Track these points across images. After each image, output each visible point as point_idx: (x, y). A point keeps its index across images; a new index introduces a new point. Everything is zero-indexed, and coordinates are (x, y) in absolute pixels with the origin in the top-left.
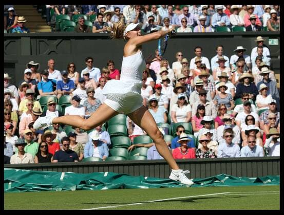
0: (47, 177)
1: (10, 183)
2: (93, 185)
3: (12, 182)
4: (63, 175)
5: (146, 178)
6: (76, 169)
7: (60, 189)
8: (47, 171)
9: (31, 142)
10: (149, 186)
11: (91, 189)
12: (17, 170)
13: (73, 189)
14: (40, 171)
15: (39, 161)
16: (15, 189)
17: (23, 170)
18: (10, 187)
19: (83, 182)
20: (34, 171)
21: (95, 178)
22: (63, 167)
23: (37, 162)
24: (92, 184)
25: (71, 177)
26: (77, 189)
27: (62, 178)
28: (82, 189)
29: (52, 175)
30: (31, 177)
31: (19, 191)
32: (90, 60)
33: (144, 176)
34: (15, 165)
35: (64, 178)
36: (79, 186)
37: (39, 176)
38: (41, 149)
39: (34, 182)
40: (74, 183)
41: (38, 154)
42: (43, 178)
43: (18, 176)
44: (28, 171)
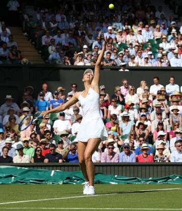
0: (42, 173)
1: (13, 178)
2: (75, 181)
3: (15, 177)
4: (53, 172)
5: (116, 176)
6: (63, 168)
7: (51, 183)
8: (41, 169)
9: (28, 147)
10: (118, 182)
11: (74, 183)
12: (19, 168)
13: (61, 183)
14: (35, 169)
15: (35, 161)
16: (17, 182)
17: (23, 168)
18: (13, 181)
19: (68, 178)
20: (31, 168)
21: (77, 175)
22: (53, 166)
24: (75, 179)
25: (59, 174)
26: (63, 183)
27: (52, 175)
28: (67, 183)
29: (45, 172)
30: (29, 173)
31: (20, 184)
32: (74, 86)
33: (115, 175)
35: (54, 175)
36: (65, 181)
37: (34, 172)
38: (37, 152)
39: (31, 177)
40: (61, 178)
42: (38, 174)
43: (20, 172)
44: (26, 169)
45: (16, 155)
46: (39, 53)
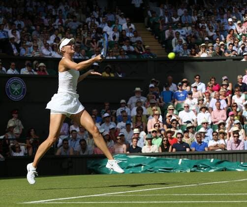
0: (170, 161)
1: (143, 167)
2: (203, 168)
3: (144, 166)
4: (181, 160)
5: (242, 163)
6: (190, 156)
7: (179, 171)
8: (168, 158)
9: (156, 137)
10: (244, 169)
11: (201, 171)
12: (147, 157)
13: (188, 171)
14: (164, 158)
15: (162, 151)
16: (146, 171)
17: (152, 157)
18: (142, 170)
19: (195, 166)
20: (160, 158)
21: (204, 163)
22: (180, 155)
23: (161, 151)
24: (202, 167)
25: (186, 162)
26: (191, 171)
27: (180, 163)
28: (194, 171)
29: (173, 161)
30: (157, 162)
31: (149, 172)
32: (197, 77)
33: (241, 162)
34: (146, 153)
35: (181, 163)
36: (193, 169)
37: (163, 161)
38: (164, 142)
39: (160, 166)
40: (189, 166)
41: (162, 146)
42: (166, 163)
43: (150, 161)
44: (155, 158)
45: (145, 145)
46: (163, 47)
